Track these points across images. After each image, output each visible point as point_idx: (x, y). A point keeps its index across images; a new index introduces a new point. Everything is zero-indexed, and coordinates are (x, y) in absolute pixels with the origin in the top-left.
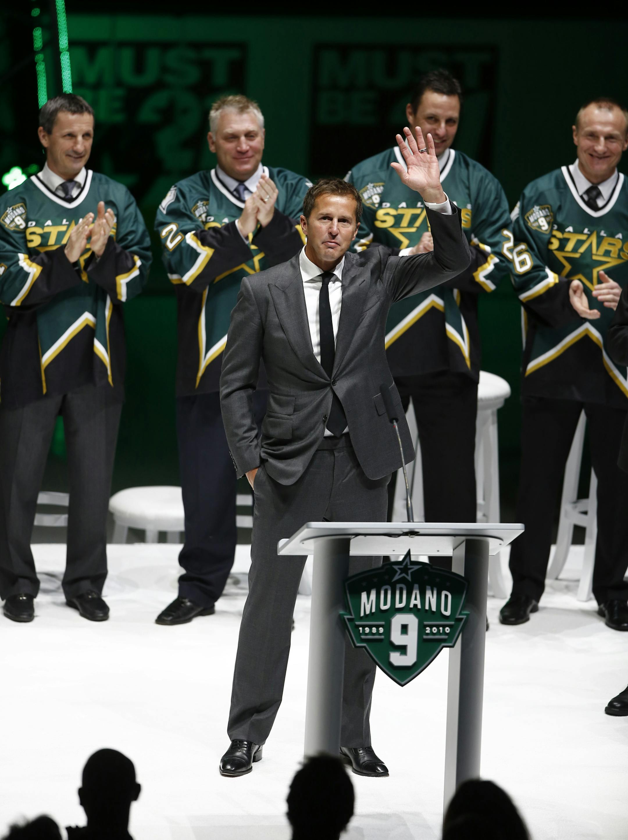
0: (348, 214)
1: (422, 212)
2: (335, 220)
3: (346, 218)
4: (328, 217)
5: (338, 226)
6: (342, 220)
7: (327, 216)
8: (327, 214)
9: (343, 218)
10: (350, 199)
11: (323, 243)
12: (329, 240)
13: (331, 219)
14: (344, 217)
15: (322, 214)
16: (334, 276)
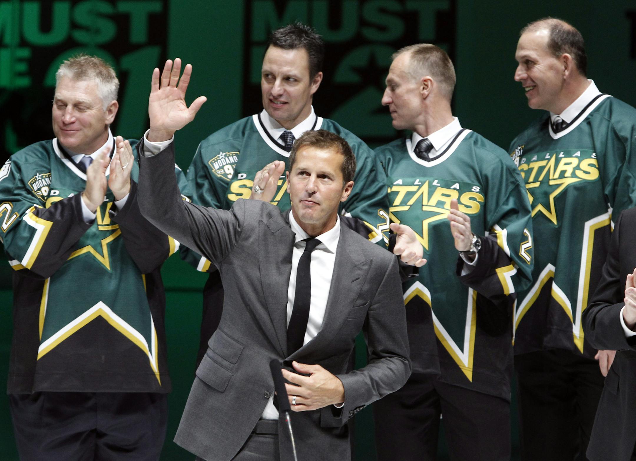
0: (328, 169)
1: (283, 183)
2: (313, 177)
3: (325, 174)
4: (305, 173)
5: (315, 182)
6: (322, 176)
7: (304, 171)
8: (304, 169)
9: (323, 174)
10: (333, 152)
11: (301, 201)
12: (306, 199)
13: (309, 174)
14: (324, 172)
15: (300, 169)
16: (321, 244)
